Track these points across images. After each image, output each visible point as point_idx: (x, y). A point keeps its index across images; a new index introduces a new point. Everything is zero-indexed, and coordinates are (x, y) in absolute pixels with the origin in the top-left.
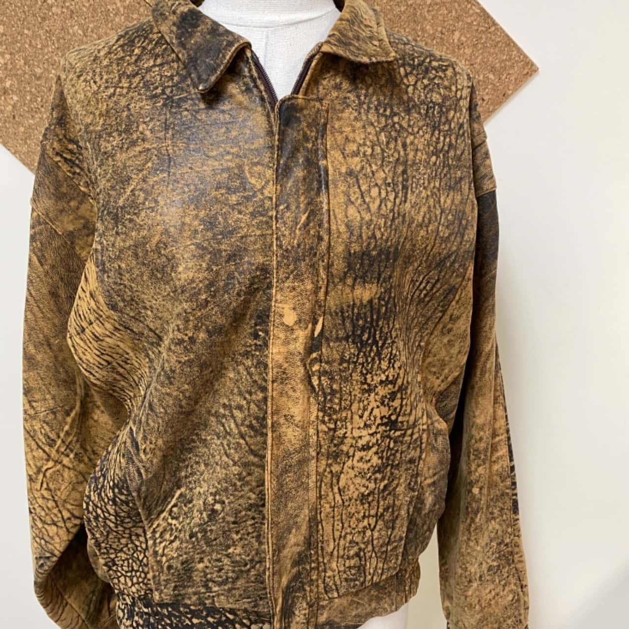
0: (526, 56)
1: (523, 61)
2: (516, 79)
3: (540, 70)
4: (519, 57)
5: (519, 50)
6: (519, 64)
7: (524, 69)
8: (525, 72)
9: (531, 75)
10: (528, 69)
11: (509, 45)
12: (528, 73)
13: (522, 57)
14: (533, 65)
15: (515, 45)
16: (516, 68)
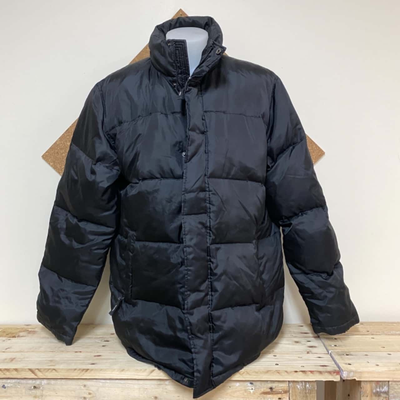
0: (319, 148)
1: (318, 149)
2: (316, 157)
3: (326, 154)
4: (316, 148)
5: (316, 145)
6: (317, 151)
7: (319, 153)
8: (320, 154)
9: (322, 156)
10: (321, 153)
11: (311, 143)
12: (320, 155)
13: (317, 148)
14: (322, 151)
15: (314, 143)
16: (315, 153)
